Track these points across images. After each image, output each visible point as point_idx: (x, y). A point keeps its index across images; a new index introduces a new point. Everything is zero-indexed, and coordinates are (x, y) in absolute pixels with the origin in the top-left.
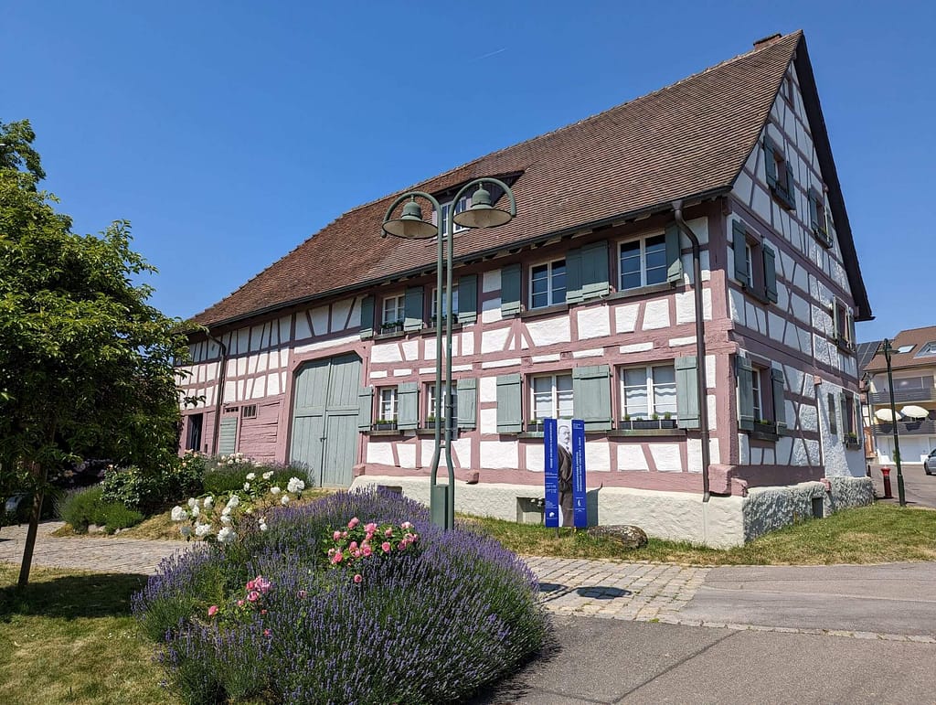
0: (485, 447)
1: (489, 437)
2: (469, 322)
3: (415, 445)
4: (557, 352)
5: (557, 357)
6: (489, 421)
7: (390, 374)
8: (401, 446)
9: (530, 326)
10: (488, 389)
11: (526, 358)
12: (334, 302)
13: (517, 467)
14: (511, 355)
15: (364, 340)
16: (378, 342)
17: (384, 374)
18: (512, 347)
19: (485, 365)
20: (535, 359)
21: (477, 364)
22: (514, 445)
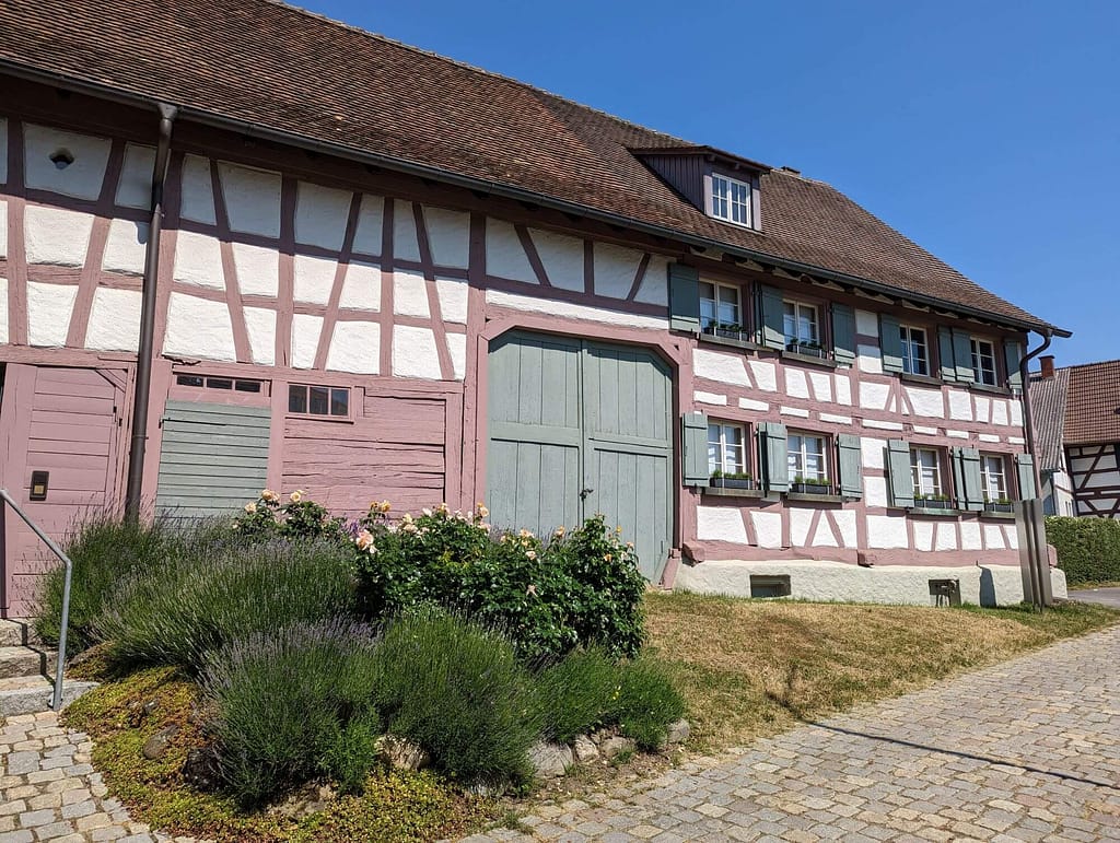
0: (873, 522)
1: (875, 511)
2: (845, 364)
3: (779, 515)
4: (934, 426)
5: (933, 431)
6: (875, 491)
7: (733, 401)
8: (757, 515)
9: (910, 390)
10: (872, 452)
11: (908, 426)
12: (601, 240)
13: (907, 547)
14: (893, 418)
15: (673, 332)
16: (703, 344)
17: (722, 400)
18: (893, 408)
19: (866, 422)
20: (917, 429)
21: (858, 419)
22: (902, 521)
